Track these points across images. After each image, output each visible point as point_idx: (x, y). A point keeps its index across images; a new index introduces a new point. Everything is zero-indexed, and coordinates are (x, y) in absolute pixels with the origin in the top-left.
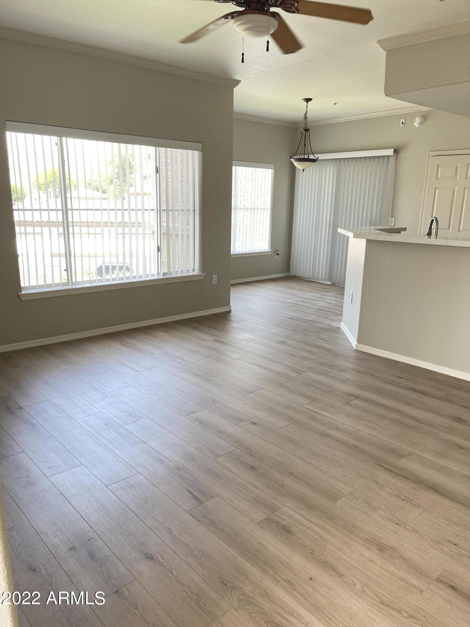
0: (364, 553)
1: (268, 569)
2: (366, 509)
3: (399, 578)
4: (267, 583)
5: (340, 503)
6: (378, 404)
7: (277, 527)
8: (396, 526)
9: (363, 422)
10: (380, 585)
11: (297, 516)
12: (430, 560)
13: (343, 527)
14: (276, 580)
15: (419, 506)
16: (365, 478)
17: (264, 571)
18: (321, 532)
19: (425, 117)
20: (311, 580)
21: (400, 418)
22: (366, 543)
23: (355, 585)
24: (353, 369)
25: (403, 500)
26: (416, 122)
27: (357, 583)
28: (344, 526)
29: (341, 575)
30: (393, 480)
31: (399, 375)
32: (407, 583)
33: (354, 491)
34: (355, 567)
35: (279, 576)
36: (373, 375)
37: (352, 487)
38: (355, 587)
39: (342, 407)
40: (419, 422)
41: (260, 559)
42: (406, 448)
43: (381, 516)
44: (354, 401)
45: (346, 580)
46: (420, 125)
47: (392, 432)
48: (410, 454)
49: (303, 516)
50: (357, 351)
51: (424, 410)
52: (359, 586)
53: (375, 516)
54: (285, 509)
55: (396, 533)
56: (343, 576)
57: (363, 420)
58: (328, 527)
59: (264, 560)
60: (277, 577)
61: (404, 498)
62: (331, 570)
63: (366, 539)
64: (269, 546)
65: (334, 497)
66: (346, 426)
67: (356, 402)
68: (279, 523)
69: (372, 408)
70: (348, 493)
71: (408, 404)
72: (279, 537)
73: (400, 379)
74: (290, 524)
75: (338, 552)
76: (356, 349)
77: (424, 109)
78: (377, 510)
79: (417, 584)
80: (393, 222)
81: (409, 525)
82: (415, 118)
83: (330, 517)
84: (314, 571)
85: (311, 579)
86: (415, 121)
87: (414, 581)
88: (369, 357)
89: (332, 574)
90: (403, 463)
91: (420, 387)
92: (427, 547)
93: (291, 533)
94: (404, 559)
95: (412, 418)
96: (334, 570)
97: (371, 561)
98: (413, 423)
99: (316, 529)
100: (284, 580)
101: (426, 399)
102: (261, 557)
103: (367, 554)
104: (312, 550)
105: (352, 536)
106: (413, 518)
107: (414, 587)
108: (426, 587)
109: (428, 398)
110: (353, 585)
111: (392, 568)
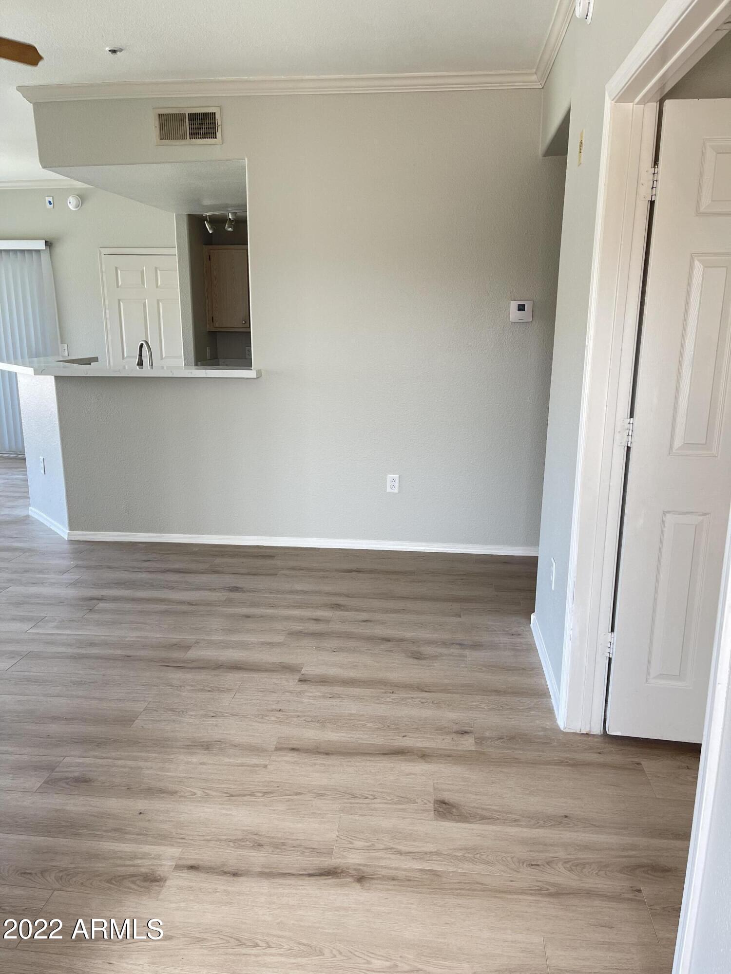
0: (189, 760)
1: (80, 831)
2: (172, 717)
3: (237, 766)
4: (87, 844)
5: (138, 723)
6: (134, 600)
7: (67, 783)
8: (213, 719)
9: (123, 625)
10: (221, 781)
11: (88, 761)
12: (261, 735)
13: (154, 746)
14: (95, 836)
15: (229, 690)
16: (155, 686)
17: (76, 835)
18: (130, 763)
19: (82, 198)
20: (141, 815)
21: (165, 607)
22: (188, 749)
23: (195, 794)
24: (77, 566)
25: (209, 691)
26: (70, 203)
27: (195, 791)
28: (154, 744)
29: (173, 793)
30: (189, 676)
31: (145, 558)
32: (248, 766)
33: (148, 704)
34: (185, 777)
35: (98, 830)
36: (109, 567)
37: (145, 701)
38: (196, 796)
39: (85, 616)
40: (193, 605)
41: (63, 826)
42: (191, 638)
43: (193, 717)
44: (98, 605)
45: (182, 794)
46: (77, 207)
47: (166, 626)
48: (197, 643)
49: (96, 757)
50: (72, 542)
51: (193, 589)
52: (199, 793)
53: (186, 719)
54: (67, 760)
55: (216, 725)
56: (176, 792)
57: (121, 623)
58: (134, 754)
59: (69, 824)
60: (98, 833)
61: (210, 689)
62: (161, 794)
63: (186, 746)
64: (68, 808)
65: (127, 720)
66: (103, 637)
67: (102, 605)
68: (67, 779)
69: (128, 606)
70: (142, 710)
71: (171, 588)
72: (76, 793)
73: (148, 563)
74: (84, 772)
75: (159, 773)
76: (70, 539)
77: (79, 185)
78: (185, 713)
79: (258, 762)
80: (66, 351)
81: (226, 713)
82: (68, 197)
83: (135, 742)
84: (141, 804)
85: (140, 813)
86: (68, 201)
87: (254, 761)
88: (92, 545)
89: (163, 797)
90: (192, 654)
91: (177, 566)
92: (254, 724)
93: (90, 780)
94: (235, 746)
95: (182, 603)
96: (162, 791)
97: (201, 764)
98: (184, 608)
99: (120, 762)
100: (106, 831)
101: (191, 578)
102: (64, 824)
103: (194, 759)
104: (128, 785)
105: (168, 750)
106: (228, 704)
107: (257, 766)
108: (268, 761)
109: (193, 575)
110: (192, 795)
111: (227, 760)
